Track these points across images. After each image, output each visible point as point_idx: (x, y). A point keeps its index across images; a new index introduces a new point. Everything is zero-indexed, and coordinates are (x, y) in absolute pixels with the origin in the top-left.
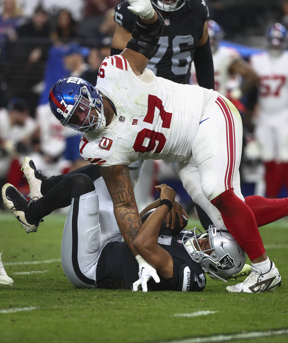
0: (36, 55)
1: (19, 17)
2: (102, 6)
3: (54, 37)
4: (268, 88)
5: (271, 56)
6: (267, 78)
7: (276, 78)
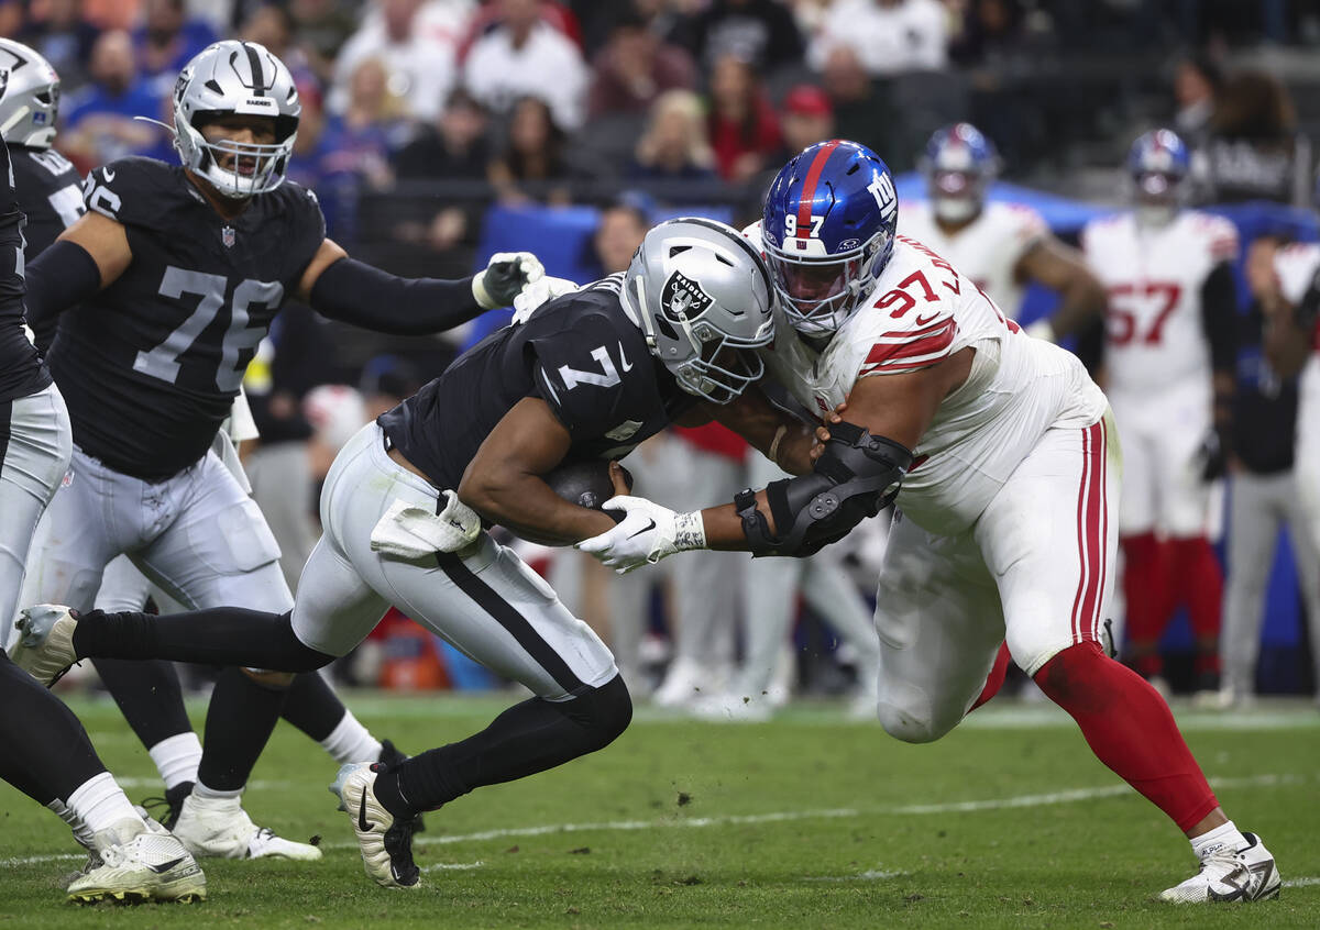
0: (449, 226)
1: (397, 120)
2: (641, 84)
3: (499, 177)
4: (1130, 320)
5: (1140, 226)
6: (1126, 290)
7: (1151, 290)
